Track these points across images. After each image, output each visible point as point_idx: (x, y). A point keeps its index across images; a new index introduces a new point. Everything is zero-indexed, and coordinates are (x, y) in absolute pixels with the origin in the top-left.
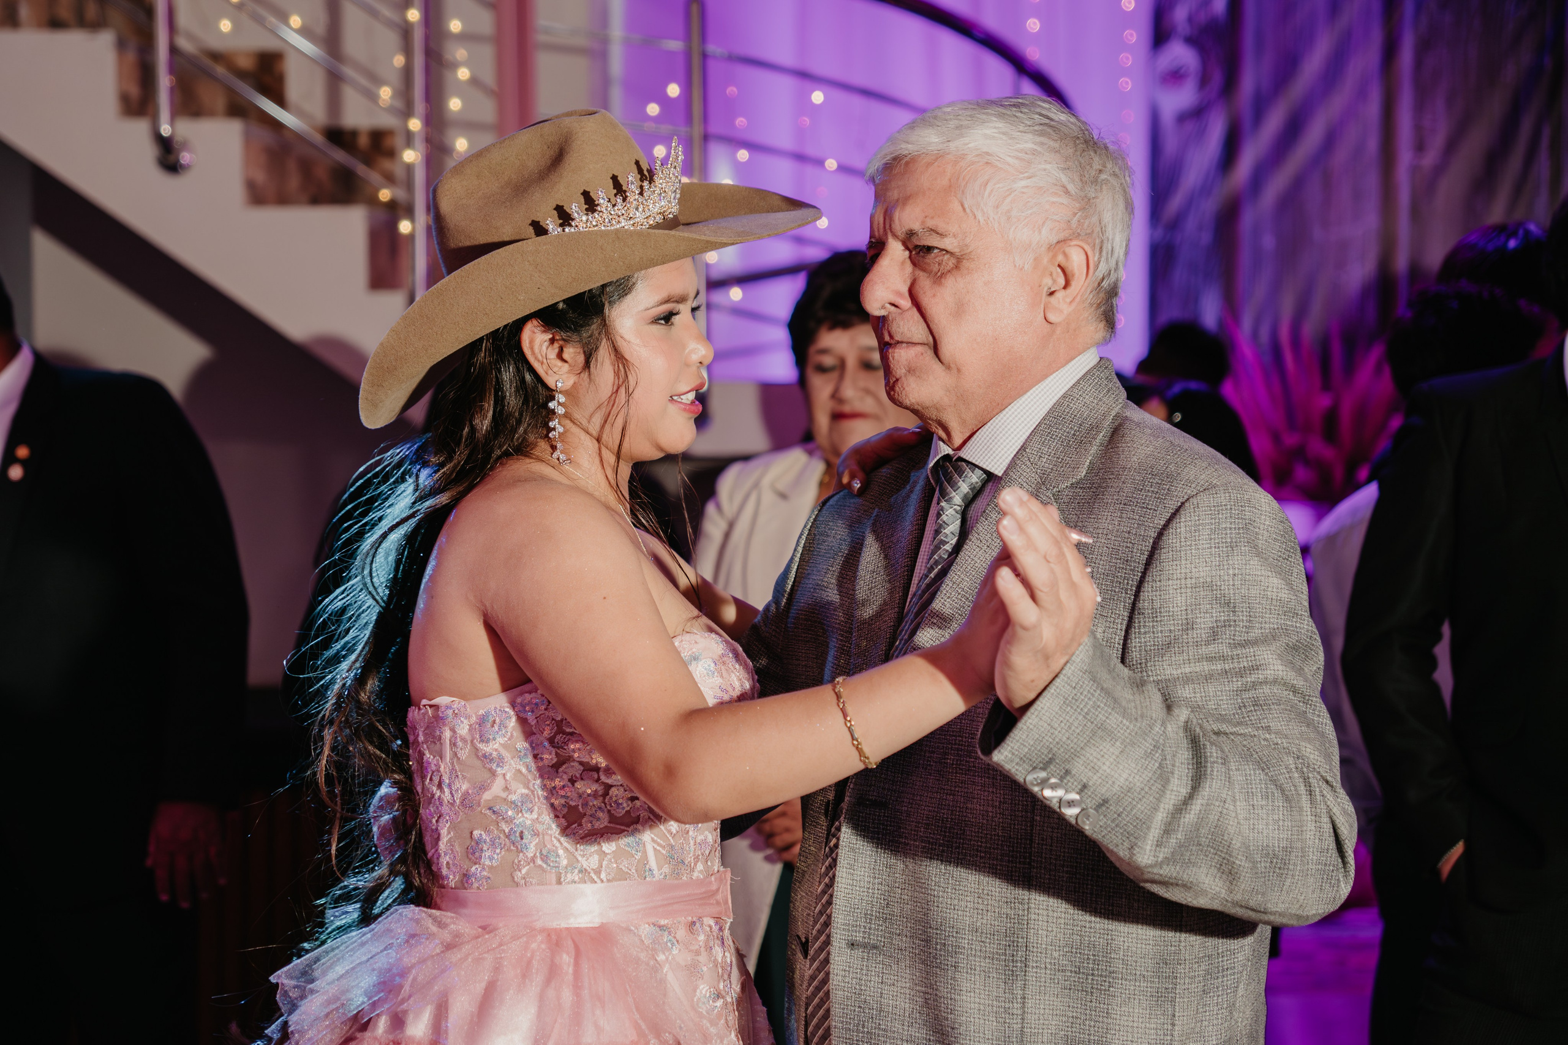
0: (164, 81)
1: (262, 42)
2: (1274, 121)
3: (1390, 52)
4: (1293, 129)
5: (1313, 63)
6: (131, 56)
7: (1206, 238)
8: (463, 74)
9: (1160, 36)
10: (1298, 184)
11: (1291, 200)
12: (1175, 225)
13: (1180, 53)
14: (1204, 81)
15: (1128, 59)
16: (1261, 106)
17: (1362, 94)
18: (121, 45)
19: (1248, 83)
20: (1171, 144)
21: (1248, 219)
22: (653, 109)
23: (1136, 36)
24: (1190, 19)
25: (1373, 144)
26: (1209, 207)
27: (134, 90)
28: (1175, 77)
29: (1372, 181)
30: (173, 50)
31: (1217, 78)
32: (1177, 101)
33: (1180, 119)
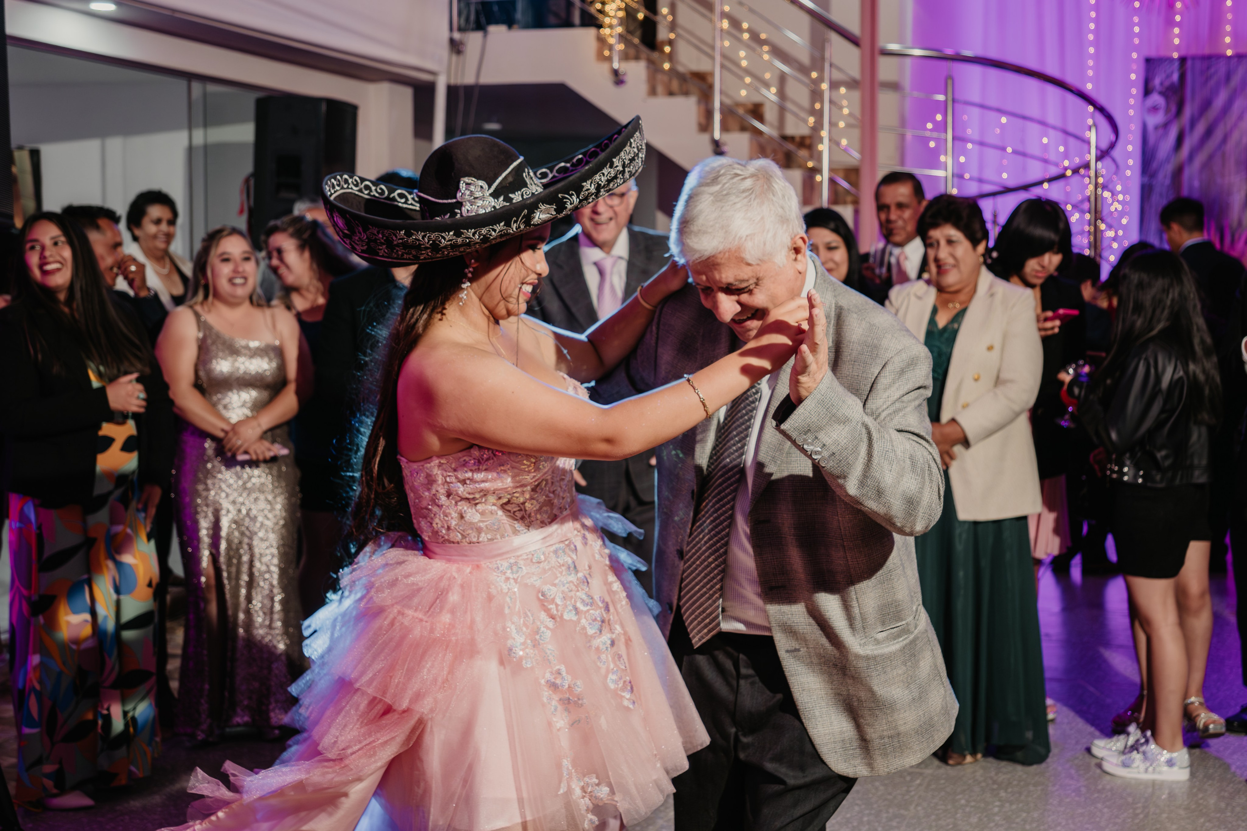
0: (717, 117)
1: (756, 99)
2: (1201, 128)
4: (1209, 133)
5: (1219, 103)
6: (703, 107)
7: (1168, 182)
8: (846, 111)
9: (1147, 91)
10: (1211, 157)
11: (1207, 165)
12: (1153, 175)
13: (1156, 99)
14: (1167, 110)
15: (1132, 101)
16: (1193, 123)
18: (699, 102)
19: (1188, 112)
20: (1152, 139)
21: (1187, 173)
22: (930, 126)
23: (1136, 91)
24: (1162, 84)
26: (1169, 168)
27: (703, 121)
28: (1154, 109)
30: (722, 104)
31: (1174, 112)
32: (1154, 120)
33: (1156, 128)
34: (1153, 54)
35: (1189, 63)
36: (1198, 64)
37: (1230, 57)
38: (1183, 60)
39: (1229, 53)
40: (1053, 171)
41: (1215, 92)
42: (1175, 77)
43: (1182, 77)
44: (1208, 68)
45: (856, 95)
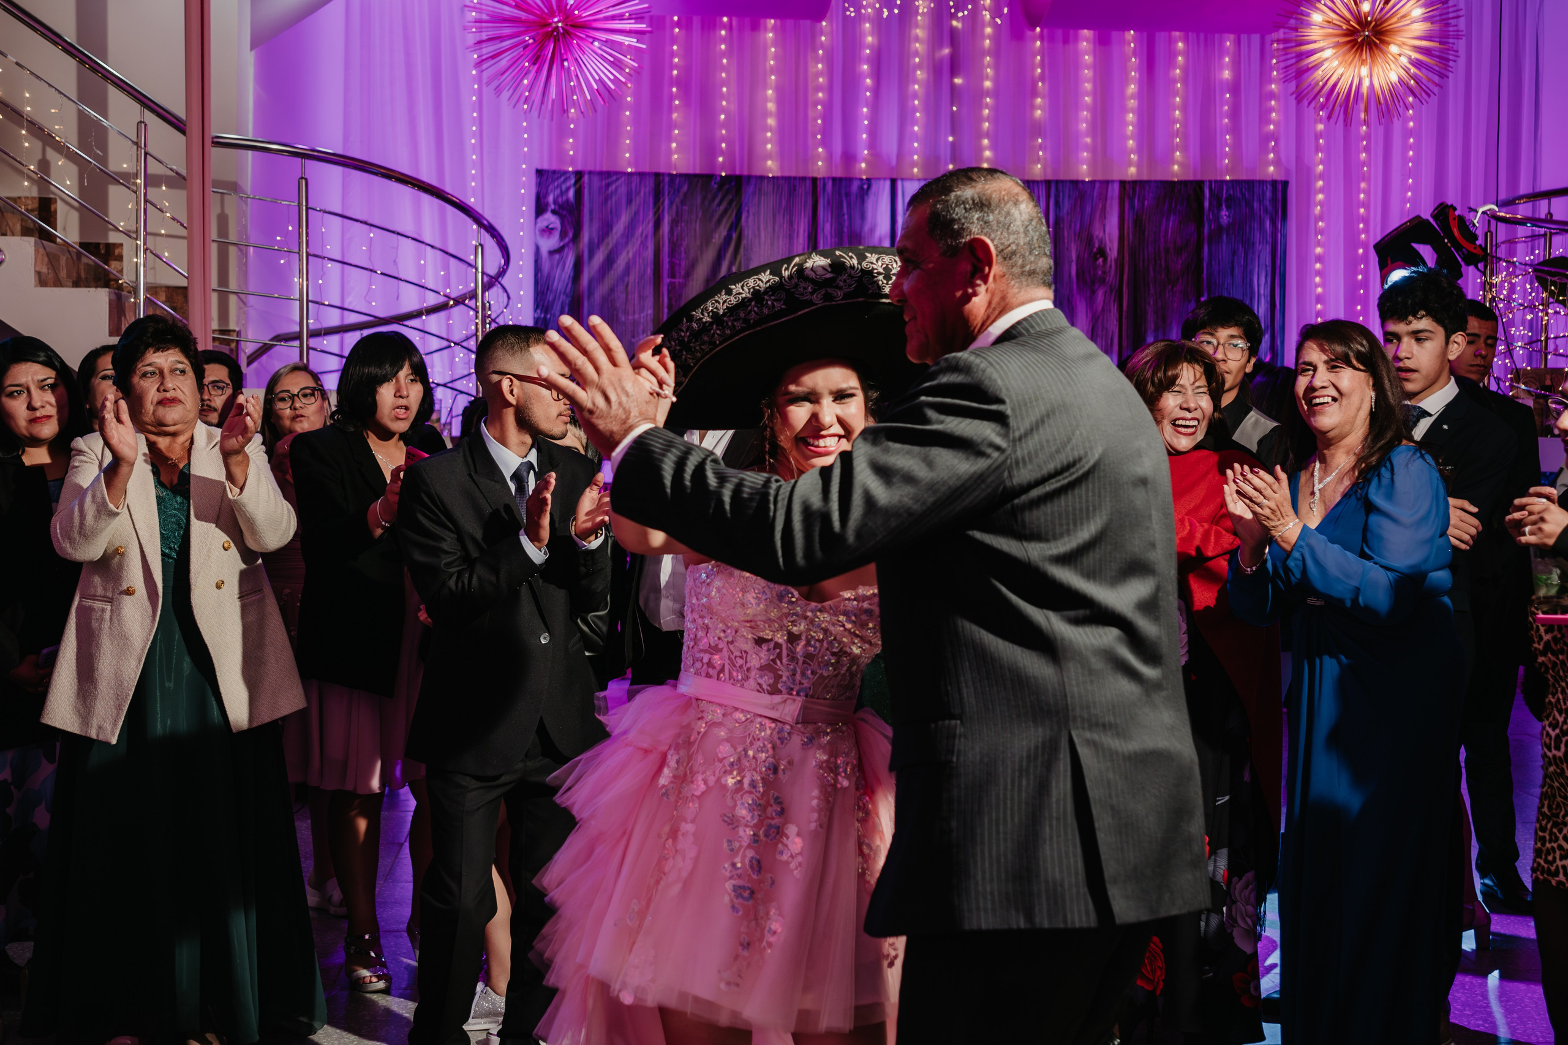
2: (599, 257)
3: (657, 224)
4: (609, 261)
5: (619, 228)
9: (540, 209)
13: (550, 219)
14: (563, 235)
15: (524, 220)
16: (592, 250)
17: (643, 244)
19: (586, 237)
20: (546, 266)
23: (527, 208)
24: (556, 201)
25: (649, 271)
28: (548, 231)
29: (649, 291)
31: (571, 235)
32: (549, 244)
33: (552, 253)
34: (545, 166)
35: (586, 178)
36: (596, 180)
37: (631, 174)
38: (579, 175)
39: (629, 170)
40: (432, 300)
41: (615, 214)
42: (571, 193)
43: (579, 194)
44: (608, 185)
45: (182, 194)
